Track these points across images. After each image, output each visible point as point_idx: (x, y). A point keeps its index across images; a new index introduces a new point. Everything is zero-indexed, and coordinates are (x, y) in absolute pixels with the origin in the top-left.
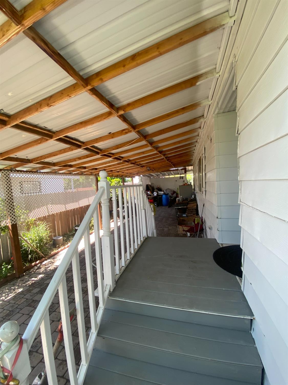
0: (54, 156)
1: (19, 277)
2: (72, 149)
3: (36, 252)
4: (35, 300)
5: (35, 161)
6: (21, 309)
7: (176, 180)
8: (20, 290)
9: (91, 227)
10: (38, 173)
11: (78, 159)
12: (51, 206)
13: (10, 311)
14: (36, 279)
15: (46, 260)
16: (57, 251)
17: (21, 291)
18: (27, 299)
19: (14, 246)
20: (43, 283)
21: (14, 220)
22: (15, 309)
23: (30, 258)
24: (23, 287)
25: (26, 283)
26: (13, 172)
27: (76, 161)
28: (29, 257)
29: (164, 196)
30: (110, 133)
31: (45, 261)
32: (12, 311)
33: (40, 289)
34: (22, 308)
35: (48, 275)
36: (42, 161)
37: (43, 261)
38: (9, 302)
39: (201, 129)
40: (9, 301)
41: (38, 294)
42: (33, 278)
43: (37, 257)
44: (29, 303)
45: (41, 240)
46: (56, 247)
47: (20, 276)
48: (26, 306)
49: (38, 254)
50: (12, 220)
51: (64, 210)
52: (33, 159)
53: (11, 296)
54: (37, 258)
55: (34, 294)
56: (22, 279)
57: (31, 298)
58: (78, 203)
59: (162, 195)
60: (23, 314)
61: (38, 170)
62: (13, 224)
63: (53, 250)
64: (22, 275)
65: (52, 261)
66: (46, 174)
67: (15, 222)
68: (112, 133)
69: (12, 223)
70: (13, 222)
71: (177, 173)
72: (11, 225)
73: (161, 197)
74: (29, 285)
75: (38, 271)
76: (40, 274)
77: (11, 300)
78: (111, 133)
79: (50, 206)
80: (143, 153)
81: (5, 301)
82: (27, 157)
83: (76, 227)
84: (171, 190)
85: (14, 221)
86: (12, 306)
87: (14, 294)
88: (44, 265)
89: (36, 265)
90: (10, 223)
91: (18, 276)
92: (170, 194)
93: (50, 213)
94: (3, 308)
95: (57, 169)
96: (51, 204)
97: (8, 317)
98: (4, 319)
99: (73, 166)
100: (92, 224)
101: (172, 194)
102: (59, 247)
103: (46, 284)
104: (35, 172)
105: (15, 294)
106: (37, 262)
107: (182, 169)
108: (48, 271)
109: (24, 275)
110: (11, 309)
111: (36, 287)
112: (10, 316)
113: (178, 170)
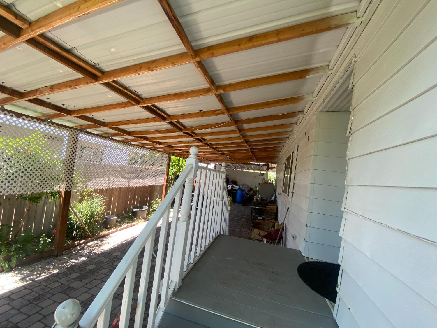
0: (134, 124)
1: (57, 256)
2: (155, 121)
3: (83, 228)
4: (71, 287)
5: (111, 125)
6: (53, 295)
7: (255, 175)
8: (56, 271)
9: (151, 212)
10: (108, 139)
11: (158, 133)
12: (114, 179)
13: (40, 295)
14: (76, 261)
15: (92, 241)
16: (107, 233)
17: (57, 273)
18: (62, 284)
19: (61, 217)
20: (85, 268)
21: (70, 187)
22: (46, 293)
23: (74, 234)
24: (60, 268)
25: (64, 265)
26: (83, 132)
27: (154, 134)
28: (74, 233)
29: (239, 191)
30: (200, 111)
31: (91, 242)
32: (43, 295)
33: (80, 275)
34: (54, 294)
35: (92, 259)
36: (118, 127)
37: (89, 242)
38: (39, 283)
39: (297, 125)
40: (40, 282)
41: (76, 280)
42: (73, 259)
43: (83, 235)
44: (64, 289)
45: (92, 216)
46: (106, 228)
47: (59, 254)
48: (60, 292)
49: (84, 231)
50: (67, 186)
51: (126, 186)
52: (109, 124)
53: (43, 276)
54: (82, 237)
55: (71, 279)
56: (60, 258)
57: (67, 284)
58: (144, 181)
59: (237, 190)
60: (55, 302)
61: (110, 136)
62: (67, 190)
63: (103, 231)
64: (61, 253)
65: (100, 243)
66: (117, 142)
67: (69, 189)
68: (203, 111)
69: (66, 190)
70: (68, 189)
71: (258, 168)
72: (65, 192)
73: (235, 191)
74: (68, 267)
75: (80, 252)
76: (83, 256)
77: (43, 281)
78: (202, 111)
79: (112, 178)
80: (228, 139)
81: (36, 282)
82: (103, 120)
83: (134, 208)
84: (248, 187)
85: (69, 188)
86: (43, 289)
87: (48, 274)
88: (89, 246)
89: (79, 245)
90: (65, 189)
91: (56, 254)
92: (246, 191)
93: (110, 186)
94: (31, 290)
95: (130, 139)
96: (114, 176)
97: (36, 302)
98: (31, 303)
99: (149, 139)
100: (153, 209)
102: (110, 229)
103: (88, 270)
104: (106, 138)
105: (48, 275)
106: (82, 242)
107: (264, 165)
108: (93, 255)
109: (63, 254)
110: (41, 293)
111: (75, 271)
112: (39, 300)
113: (259, 165)
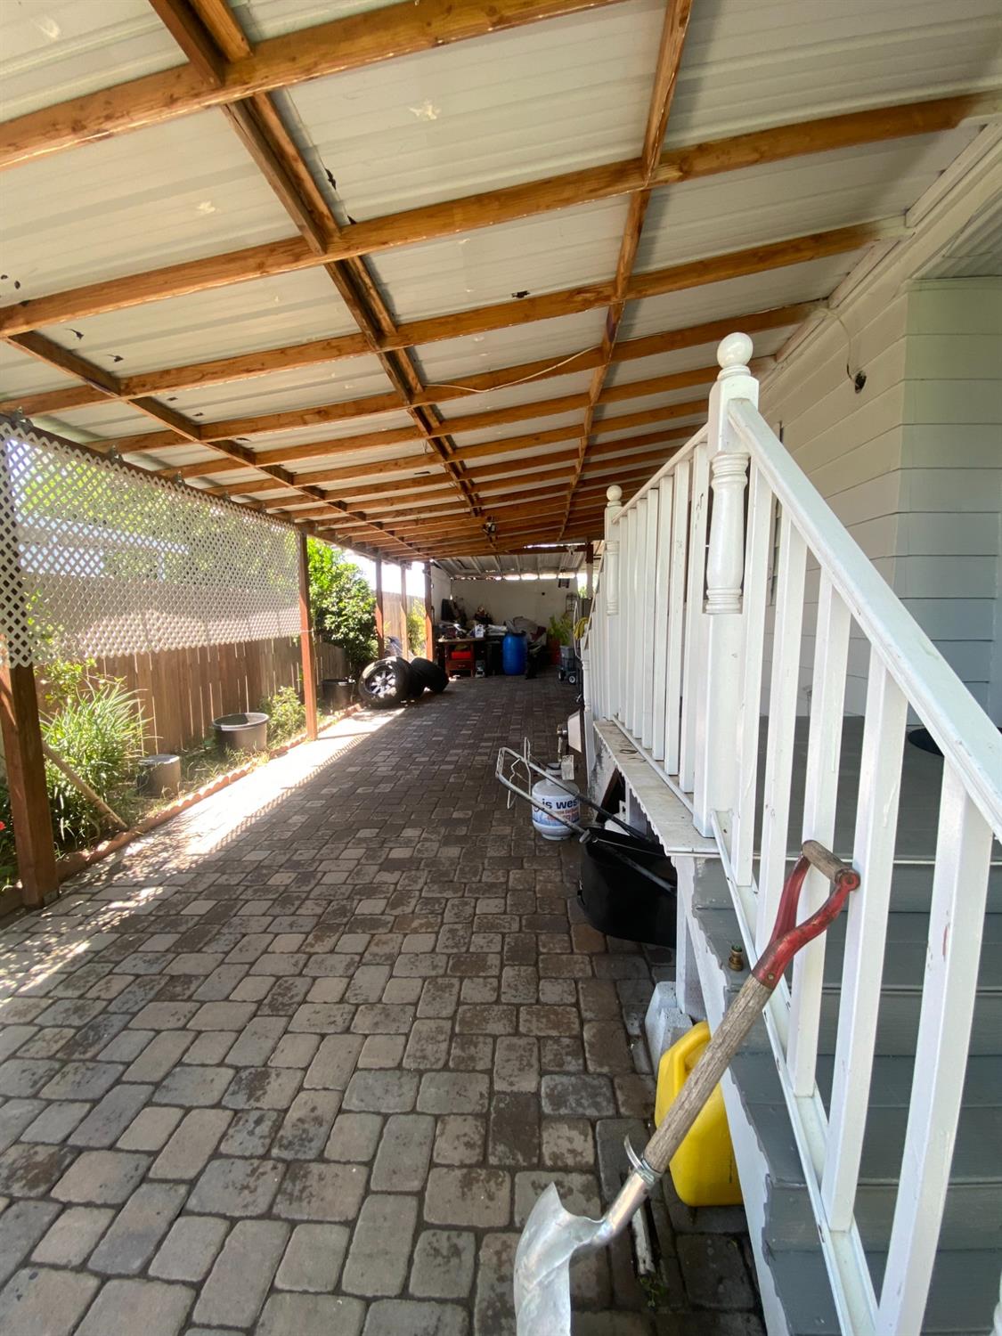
1: (41, 905)
3: (92, 802)
4: (179, 976)
5: (148, 387)
6: (134, 1015)
7: (542, 590)
8: (81, 947)
9: (275, 731)
12: (158, 618)
13: (79, 1029)
14: (131, 904)
15: (136, 838)
16: (172, 809)
17: (86, 952)
18: (137, 976)
19: (21, 766)
20: (178, 914)
21: (24, 651)
22: (95, 1017)
23: (65, 830)
24: (89, 936)
25: (94, 923)
28: (62, 827)
29: (509, 640)
30: (521, 295)
31: (132, 844)
32: (92, 1026)
33: (178, 936)
34: (136, 1009)
35: (182, 886)
37: (127, 844)
38: (46, 995)
40: (46, 993)
41: (179, 954)
42: (111, 901)
43: (97, 826)
44: (157, 988)
45: (111, 757)
46: (157, 795)
47: (47, 899)
48: (151, 1001)
49: (97, 814)
50: (14, 648)
51: (201, 642)
52: (135, 380)
53: (41, 972)
54: (94, 833)
55: (158, 955)
56: (61, 907)
57: (155, 969)
58: (248, 624)
59: (501, 638)
60: (158, 1032)
61: (116, 452)
62: (19, 666)
63: (151, 808)
64: (54, 894)
65: (168, 841)
67: (25, 658)
68: (532, 294)
69: (15, 663)
70: (18, 659)
72: (11, 670)
73: (497, 642)
74: (113, 927)
75: (119, 878)
76: (140, 886)
77: (55, 988)
78: (525, 293)
79: (152, 615)
81: (27, 996)
82: (118, 359)
83: (219, 722)
84: (532, 624)
85: (21, 655)
86: (77, 1010)
87: (55, 964)
88: (138, 855)
89: (99, 858)
90: (8, 661)
91: (36, 899)
92: (529, 636)
93: (153, 644)
94: (30, 1023)
96: (157, 609)
97: (84, 1053)
98: (64, 1063)
100: (277, 720)
101: (536, 636)
102: (171, 796)
103: (197, 918)
104: (104, 457)
105: (60, 965)
106: (102, 847)
107: (579, 549)
108: (172, 875)
109: (59, 896)
110: (77, 1022)
111: (151, 930)
112: (91, 1045)
113: (564, 549)
